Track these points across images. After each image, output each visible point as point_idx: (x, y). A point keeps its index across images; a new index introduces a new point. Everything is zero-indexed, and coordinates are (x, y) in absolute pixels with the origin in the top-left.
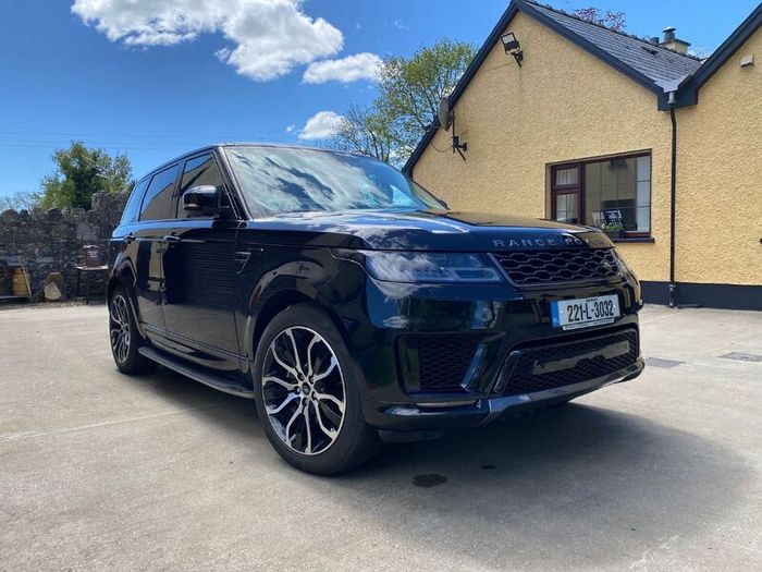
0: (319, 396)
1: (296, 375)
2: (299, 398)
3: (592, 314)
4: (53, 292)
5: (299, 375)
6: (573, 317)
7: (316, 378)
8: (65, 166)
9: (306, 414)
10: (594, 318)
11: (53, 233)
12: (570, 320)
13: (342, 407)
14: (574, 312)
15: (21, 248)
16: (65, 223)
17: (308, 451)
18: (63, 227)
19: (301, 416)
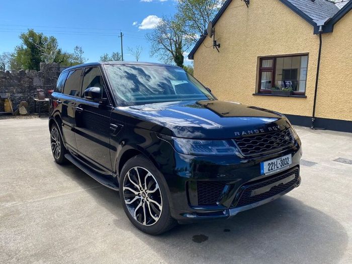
0: (150, 200)
1: (139, 188)
2: (140, 198)
3: (279, 166)
4: (23, 111)
5: (141, 188)
6: (270, 168)
7: (149, 192)
8: (26, 42)
9: (144, 206)
10: (280, 167)
11: (22, 82)
12: (269, 170)
13: (161, 208)
14: (271, 166)
15: (7, 89)
16: (28, 77)
17: (144, 223)
18: (27, 79)
19: (141, 207)
